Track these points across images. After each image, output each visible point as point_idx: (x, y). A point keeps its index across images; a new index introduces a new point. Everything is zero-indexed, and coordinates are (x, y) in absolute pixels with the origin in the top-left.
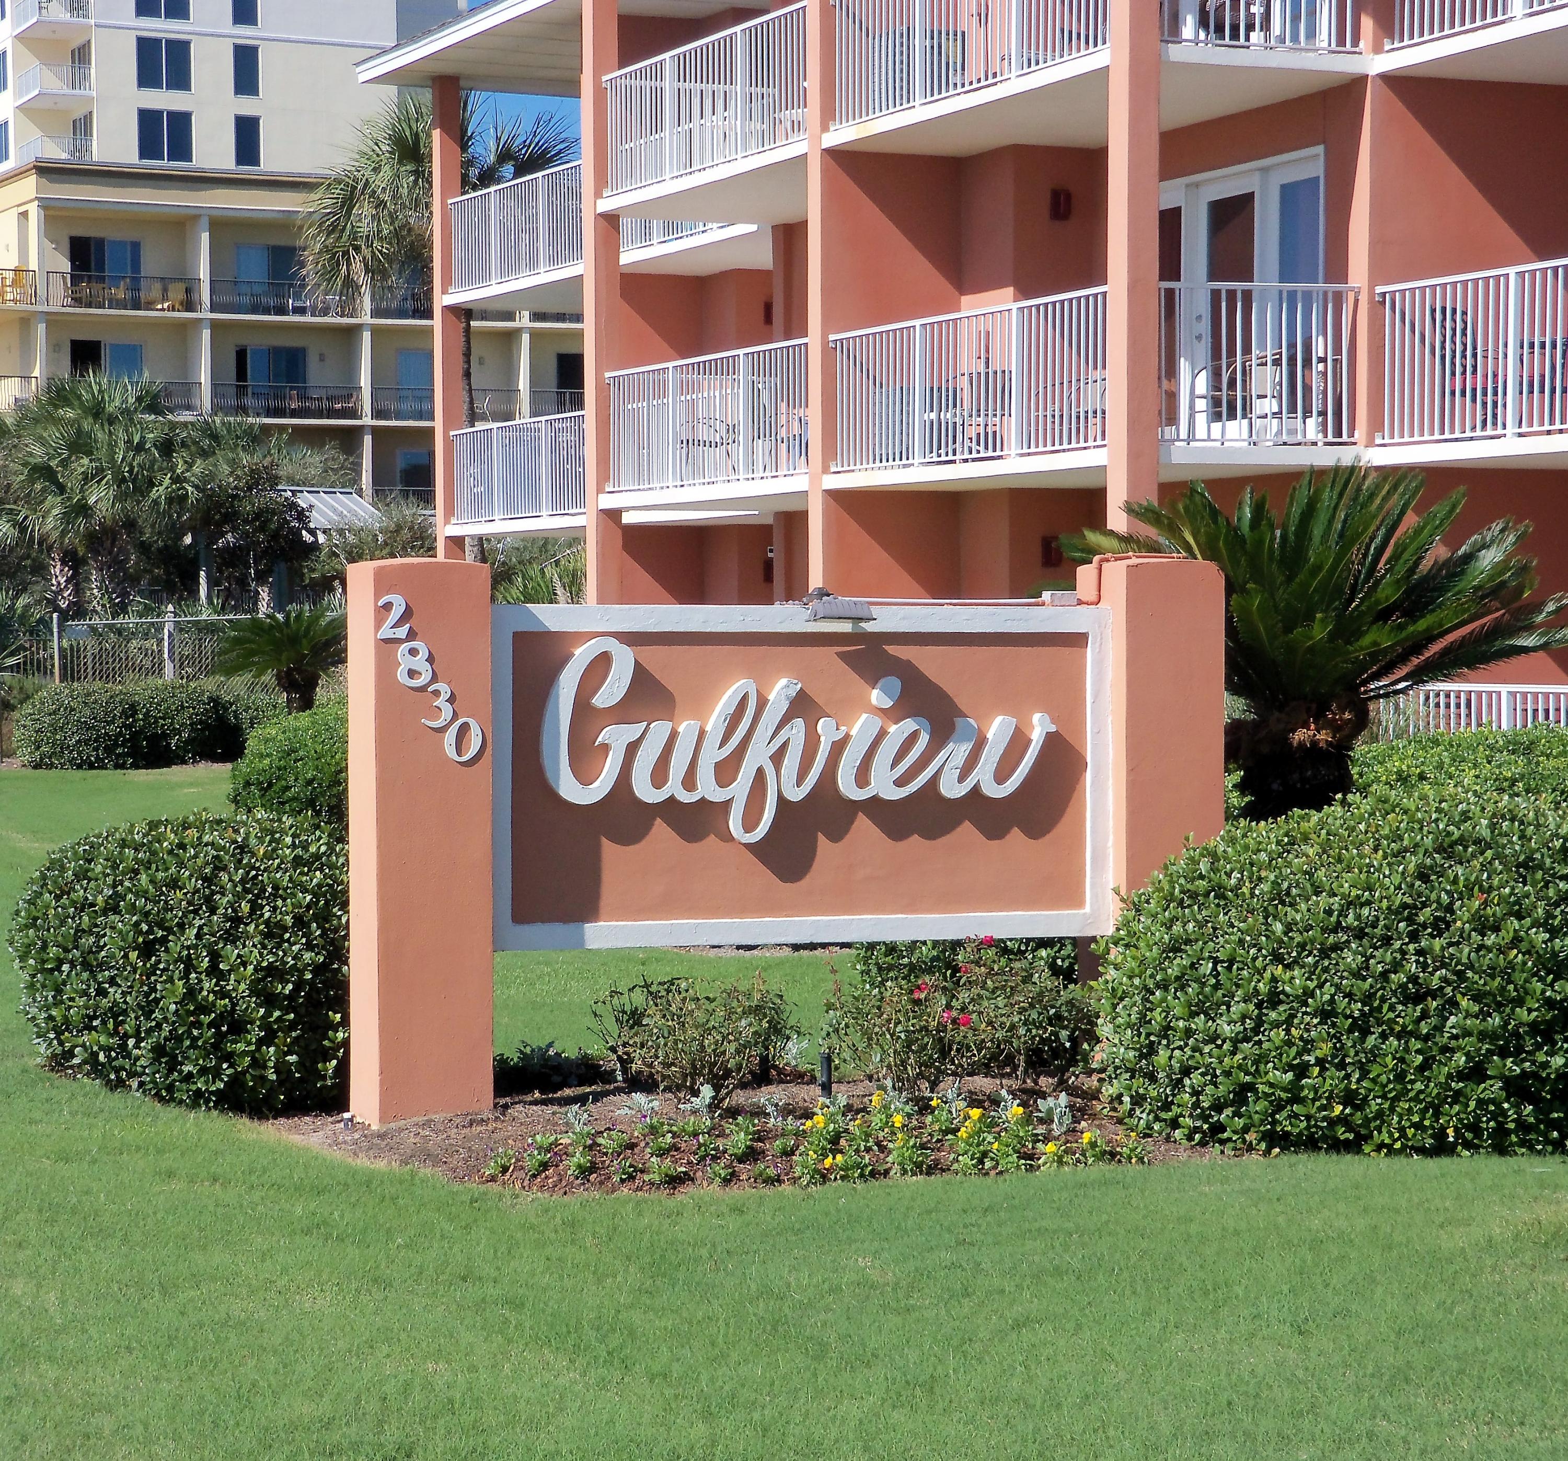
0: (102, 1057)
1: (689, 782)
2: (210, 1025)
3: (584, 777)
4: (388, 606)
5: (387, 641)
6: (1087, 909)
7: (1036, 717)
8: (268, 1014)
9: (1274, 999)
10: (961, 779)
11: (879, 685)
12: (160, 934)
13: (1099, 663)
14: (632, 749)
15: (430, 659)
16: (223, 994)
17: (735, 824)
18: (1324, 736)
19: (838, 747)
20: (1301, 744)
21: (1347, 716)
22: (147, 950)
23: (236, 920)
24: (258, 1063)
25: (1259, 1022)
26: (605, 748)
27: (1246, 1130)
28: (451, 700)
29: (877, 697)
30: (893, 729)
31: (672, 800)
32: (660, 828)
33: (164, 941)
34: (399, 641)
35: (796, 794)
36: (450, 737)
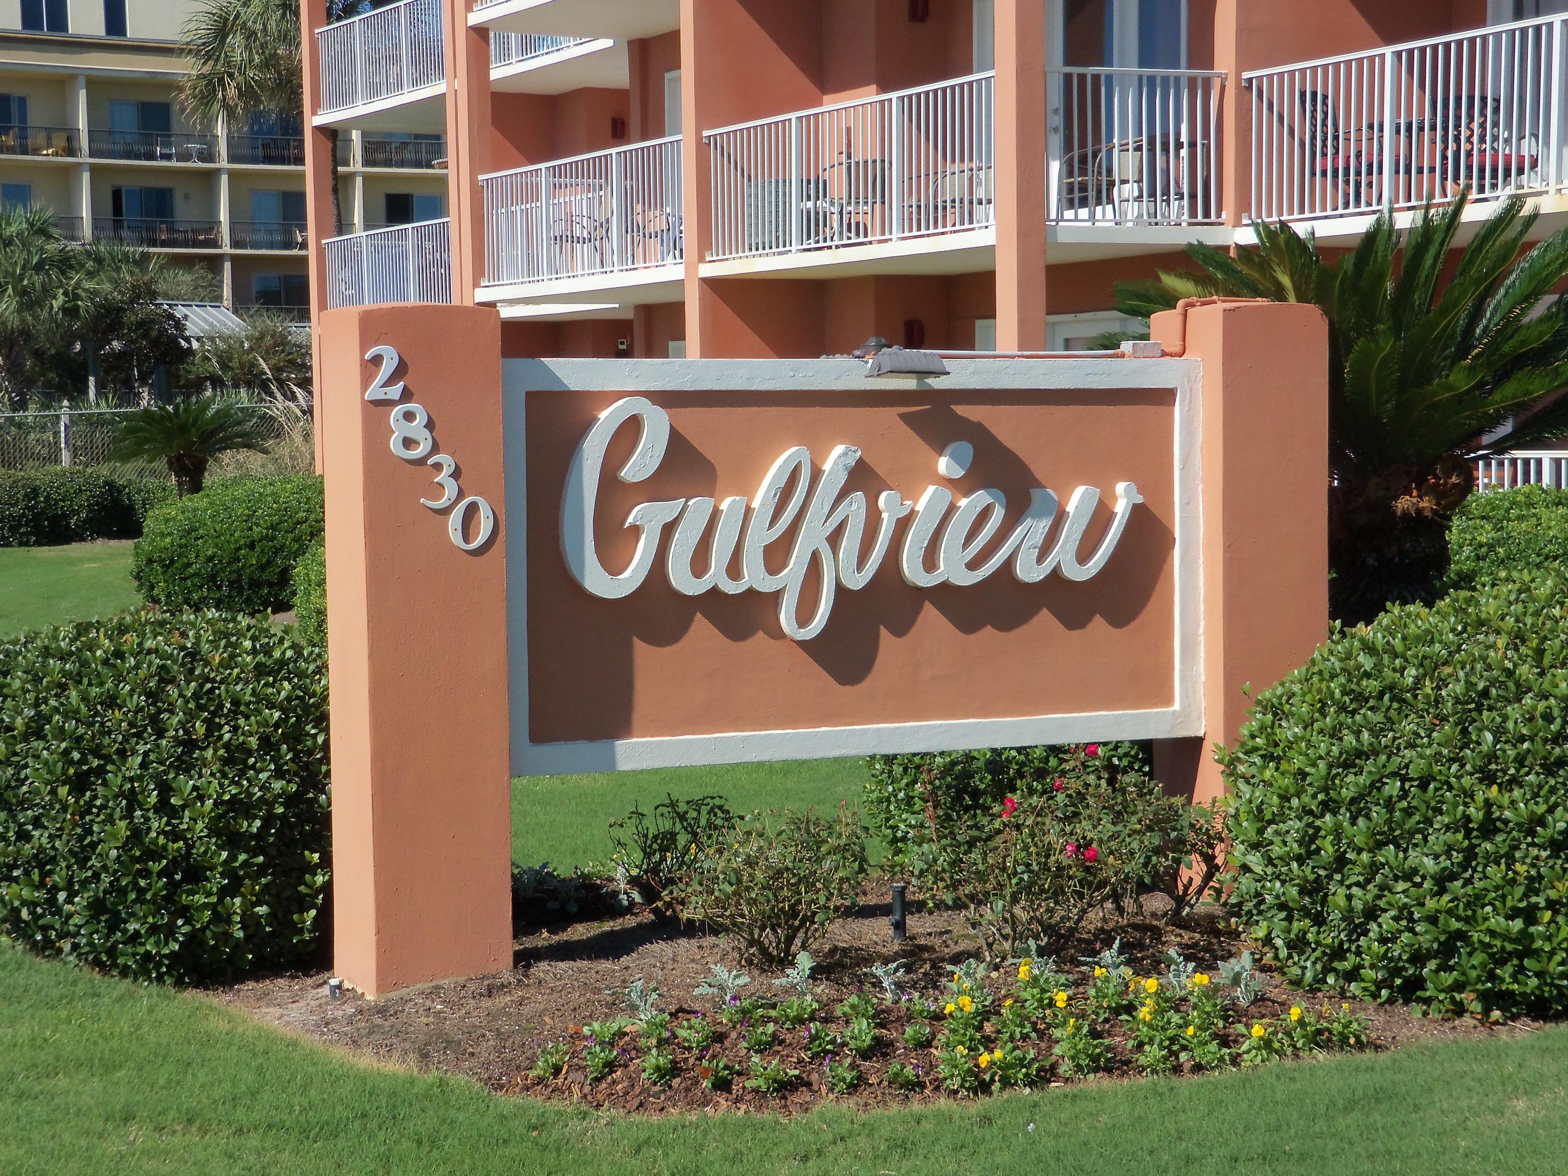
0: (25, 914)
1: (734, 570)
2: (160, 874)
3: (613, 566)
4: (377, 360)
5: (377, 403)
6: (1177, 706)
7: (1121, 487)
8: (232, 858)
9: (1489, 828)
10: (1040, 559)
11: (949, 449)
12: (95, 763)
13: (1188, 424)
14: (668, 530)
15: (430, 425)
16: (175, 835)
17: (786, 618)
18: (1427, 504)
19: (903, 525)
20: (1406, 513)
21: (1454, 480)
22: (80, 784)
23: (190, 744)
24: (221, 917)
25: (1470, 854)
26: (636, 530)
27: (1459, 986)
28: (456, 475)
29: (943, 465)
30: (963, 502)
31: (714, 592)
32: (701, 626)
33: (100, 772)
34: (390, 403)
35: (857, 581)
36: (455, 519)
